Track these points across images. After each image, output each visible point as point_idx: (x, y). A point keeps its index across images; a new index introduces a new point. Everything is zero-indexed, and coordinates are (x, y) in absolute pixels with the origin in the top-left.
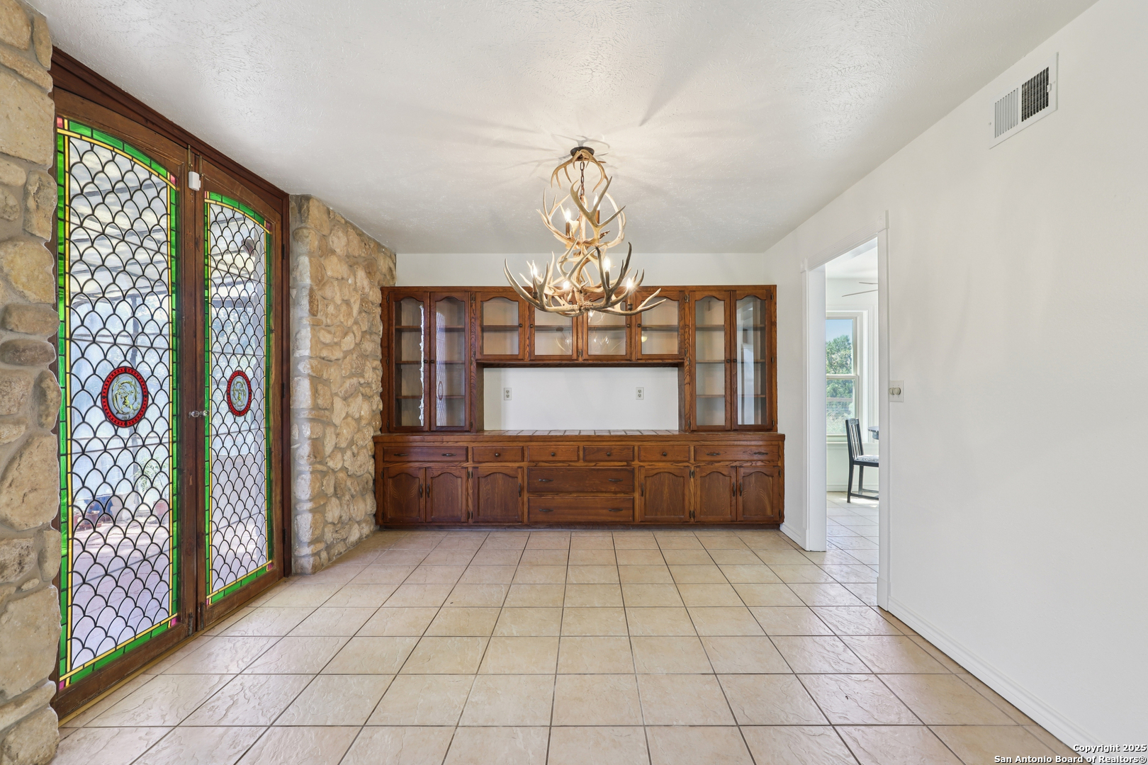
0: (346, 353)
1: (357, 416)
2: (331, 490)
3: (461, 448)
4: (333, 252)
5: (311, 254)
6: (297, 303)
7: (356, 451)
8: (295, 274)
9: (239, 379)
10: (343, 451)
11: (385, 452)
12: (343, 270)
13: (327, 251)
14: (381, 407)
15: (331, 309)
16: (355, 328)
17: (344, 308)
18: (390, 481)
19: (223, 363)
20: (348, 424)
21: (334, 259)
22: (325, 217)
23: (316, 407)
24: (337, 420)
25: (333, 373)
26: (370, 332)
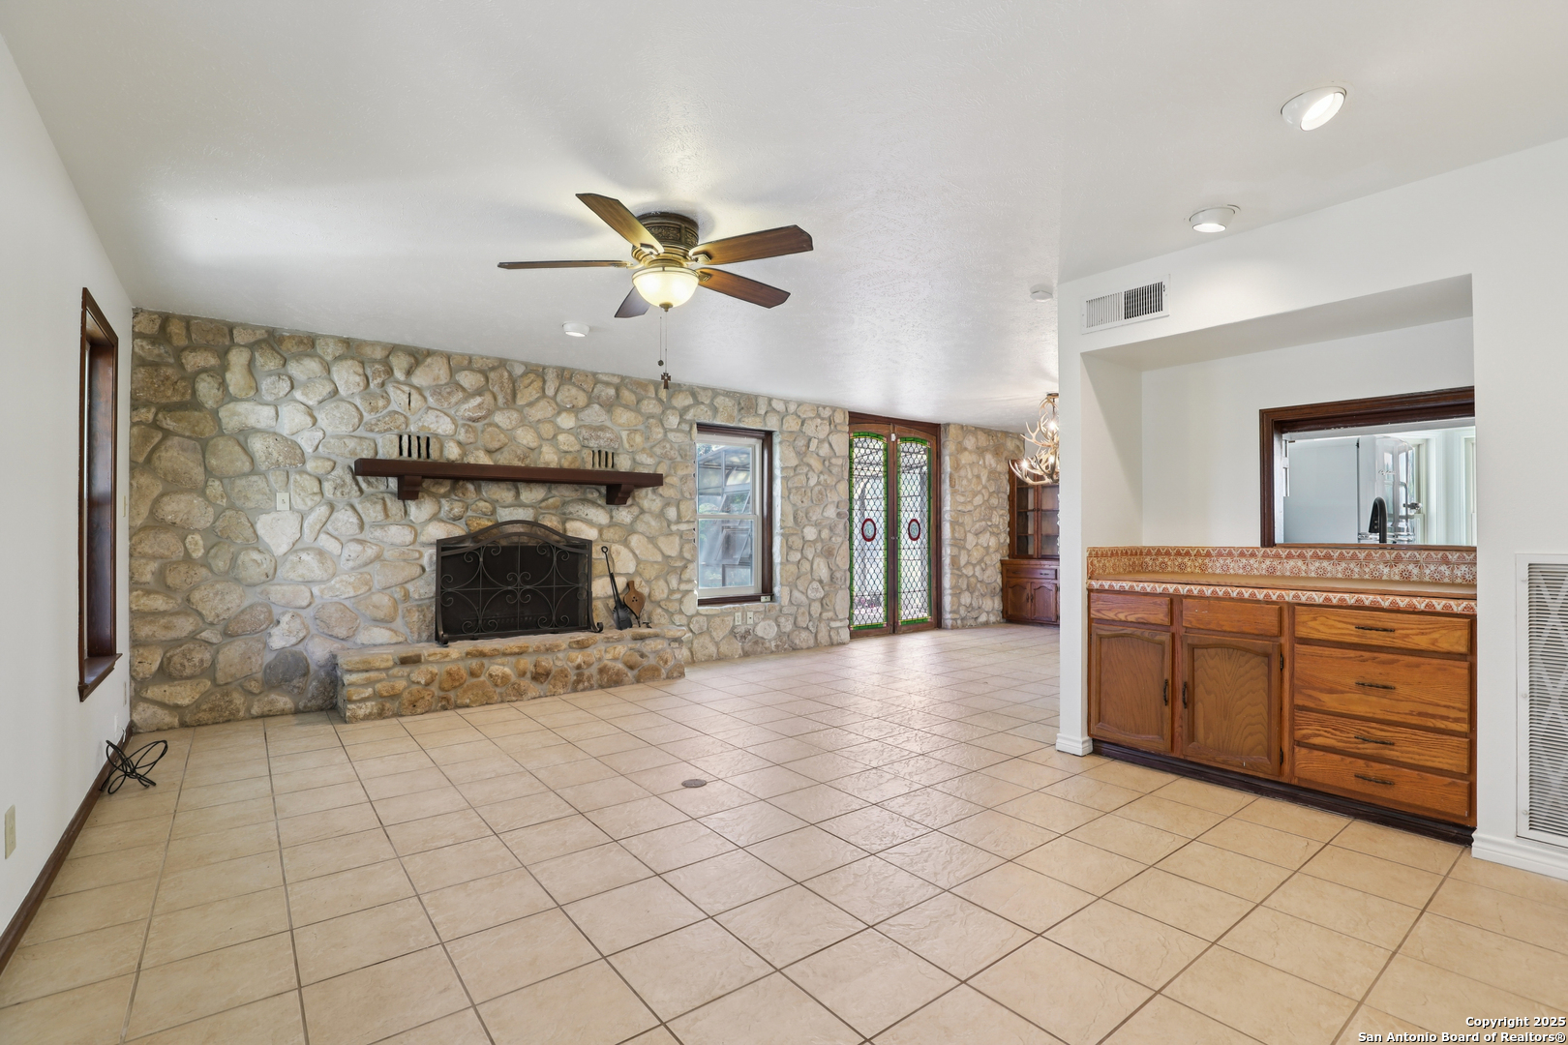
0: (976, 507)
1: (986, 545)
2: (965, 587)
3: (1052, 569)
4: (966, 449)
5: (951, 455)
6: (945, 482)
7: (984, 567)
8: (943, 466)
9: (914, 523)
10: (974, 566)
11: (1008, 570)
12: (974, 458)
13: (962, 449)
14: (1008, 541)
15: (965, 482)
16: (983, 491)
17: (974, 480)
18: (1010, 590)
19: (906, 515)
20: (977, 550)
21: (966, 453)
22: (960, 432)
23: (953, 538)
24: (969, 547)
25: (967, 519)
26: (997, 492)
